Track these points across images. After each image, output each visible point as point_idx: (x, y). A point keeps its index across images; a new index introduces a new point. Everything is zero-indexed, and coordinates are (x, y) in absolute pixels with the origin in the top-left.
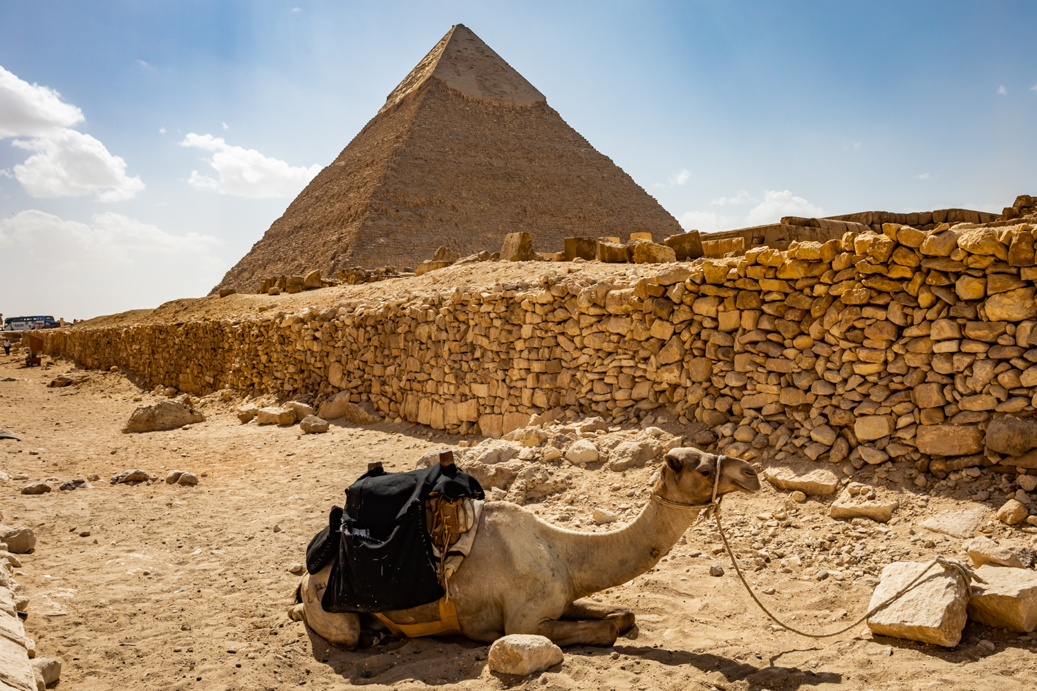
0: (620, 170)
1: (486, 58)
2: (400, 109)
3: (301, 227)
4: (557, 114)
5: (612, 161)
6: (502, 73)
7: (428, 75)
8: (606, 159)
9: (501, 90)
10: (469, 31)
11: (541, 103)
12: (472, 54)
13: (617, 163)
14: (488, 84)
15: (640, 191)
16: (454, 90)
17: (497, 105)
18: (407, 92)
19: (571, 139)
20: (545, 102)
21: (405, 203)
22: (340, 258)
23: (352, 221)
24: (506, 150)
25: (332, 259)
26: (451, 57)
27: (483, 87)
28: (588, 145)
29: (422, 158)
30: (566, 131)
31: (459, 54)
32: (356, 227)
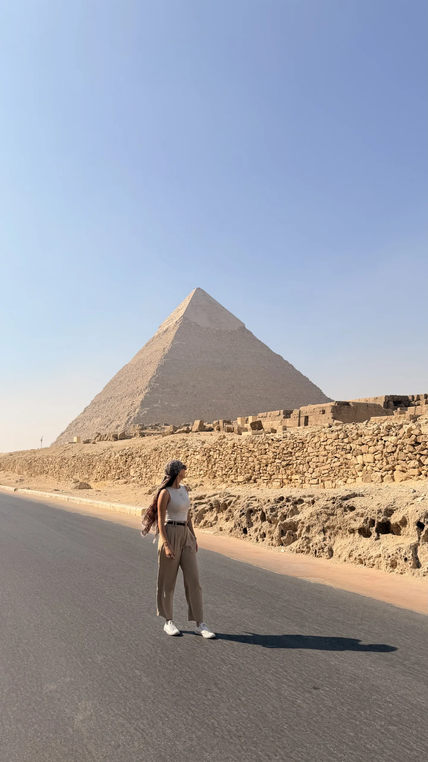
0: (287, 362)
1: (212, 305)
2: (166, 333)
3: (111, 398)
4: (251, 333)
5: (282, 357)
6: (222, 312)
7: (181, 315)
8: (279, 356)
9: (220, 321)
10: (203, 291)
11: (243, 328)
12: (204, 303)
13: (285, 359)
14: (213, 318)
15: (299, 374)
16: (195, 323)
17: (218, 329)
18: (170, 325)
21: (167, 384)
22: (132, 415)
23: (139, 395)
24: (223, 353)
25: (128, 416)
26: (193, 305)
27: (210, 320)
28: (269, 350)
29: (177, 360)
32: (141, 397)
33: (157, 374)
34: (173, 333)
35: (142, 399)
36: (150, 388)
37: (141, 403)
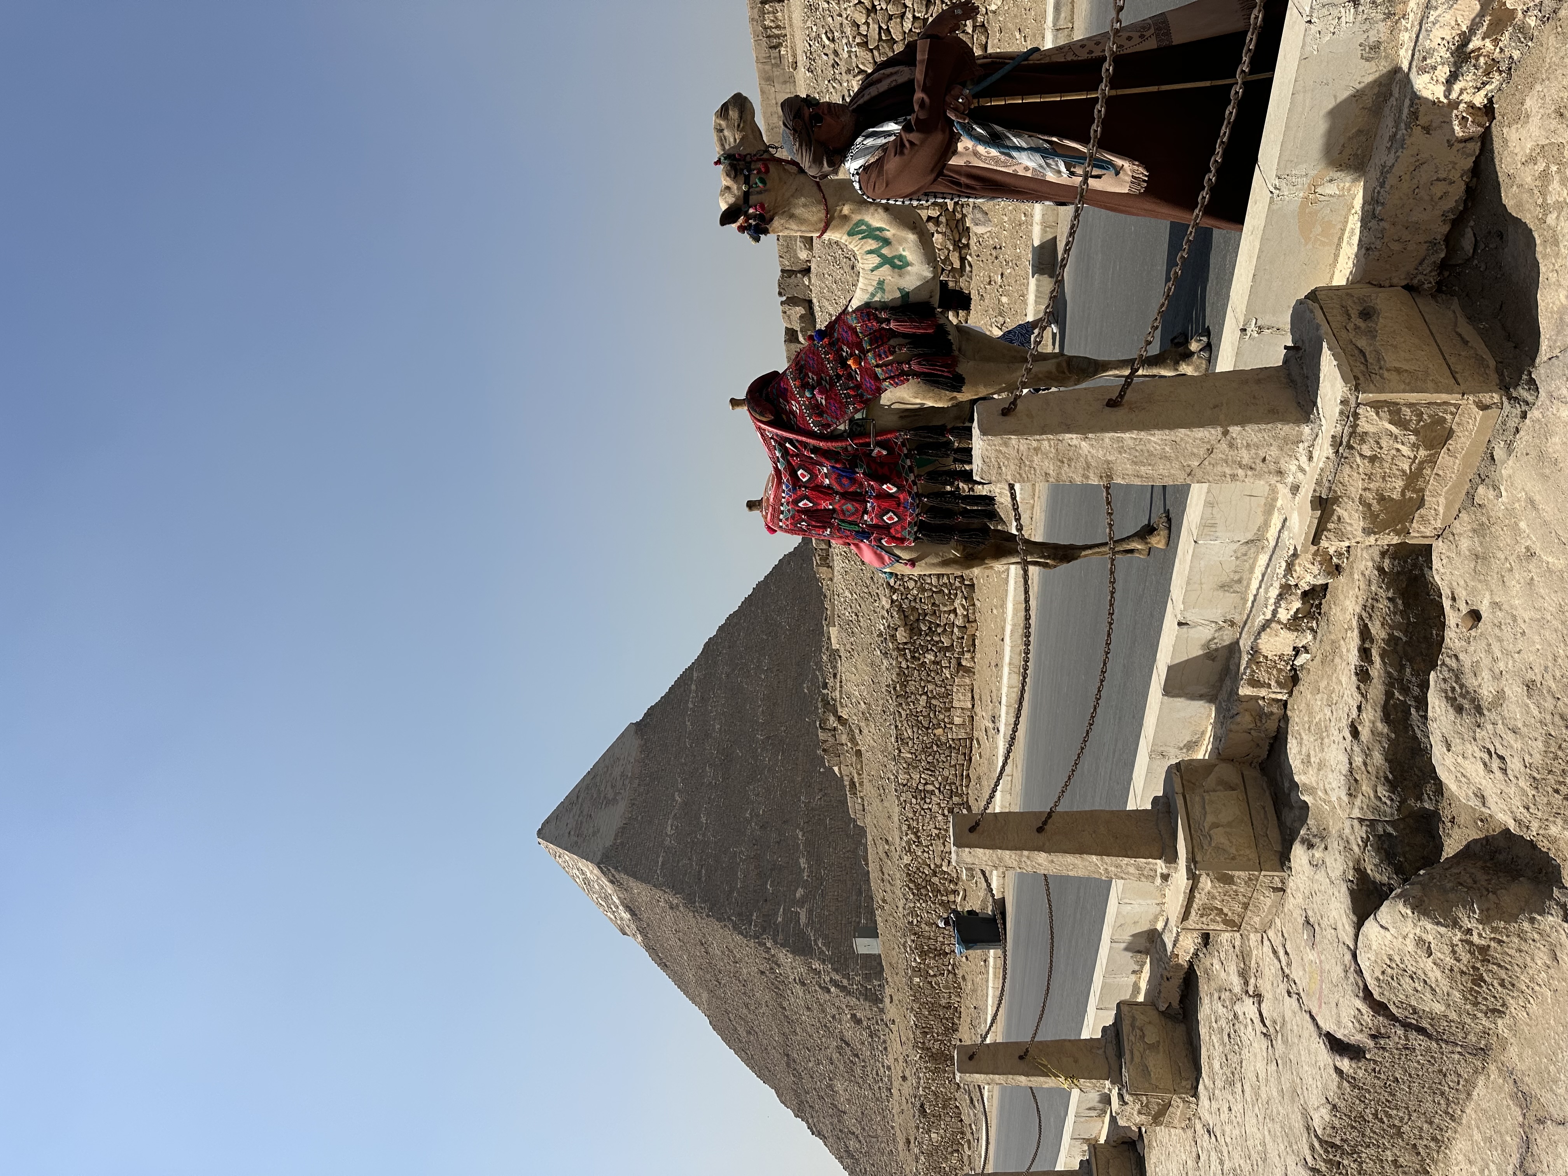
1: (580, 800)
2: (637, 910)
4: (652, 708)
6: (598, 778)
7: (596, 871)
9: (619, 778)
10: (547, 822)
12: (574, 816)
14: (610, 796)
16: (616, 835)
17: (637, 781)
18: (617, 901)
19: (682, 689)
20: (637, 724)
21: (755, 891)
23: (780, 966)
26: (576, 843)
27: (614, 801)
30: (672, 696)
31: (572, 833)
32: (785, 958)
33: (730, 919)
34: (638, 888)
35: (788, 954)
36: (762, 935)
37: (799, 956)
